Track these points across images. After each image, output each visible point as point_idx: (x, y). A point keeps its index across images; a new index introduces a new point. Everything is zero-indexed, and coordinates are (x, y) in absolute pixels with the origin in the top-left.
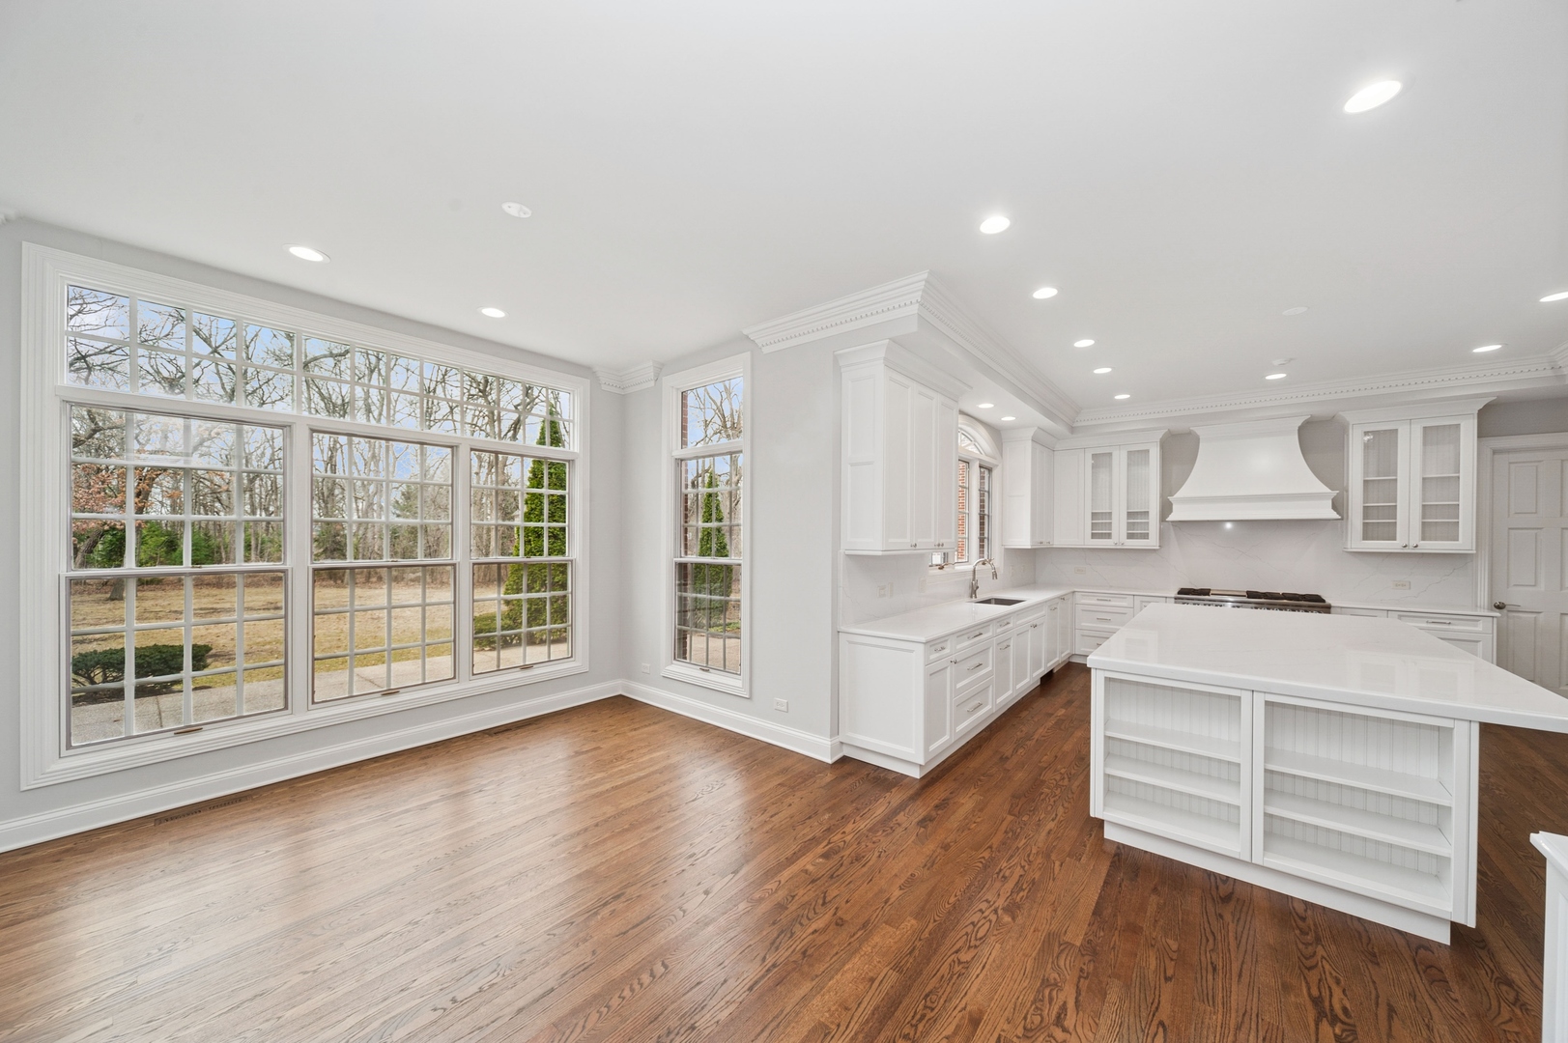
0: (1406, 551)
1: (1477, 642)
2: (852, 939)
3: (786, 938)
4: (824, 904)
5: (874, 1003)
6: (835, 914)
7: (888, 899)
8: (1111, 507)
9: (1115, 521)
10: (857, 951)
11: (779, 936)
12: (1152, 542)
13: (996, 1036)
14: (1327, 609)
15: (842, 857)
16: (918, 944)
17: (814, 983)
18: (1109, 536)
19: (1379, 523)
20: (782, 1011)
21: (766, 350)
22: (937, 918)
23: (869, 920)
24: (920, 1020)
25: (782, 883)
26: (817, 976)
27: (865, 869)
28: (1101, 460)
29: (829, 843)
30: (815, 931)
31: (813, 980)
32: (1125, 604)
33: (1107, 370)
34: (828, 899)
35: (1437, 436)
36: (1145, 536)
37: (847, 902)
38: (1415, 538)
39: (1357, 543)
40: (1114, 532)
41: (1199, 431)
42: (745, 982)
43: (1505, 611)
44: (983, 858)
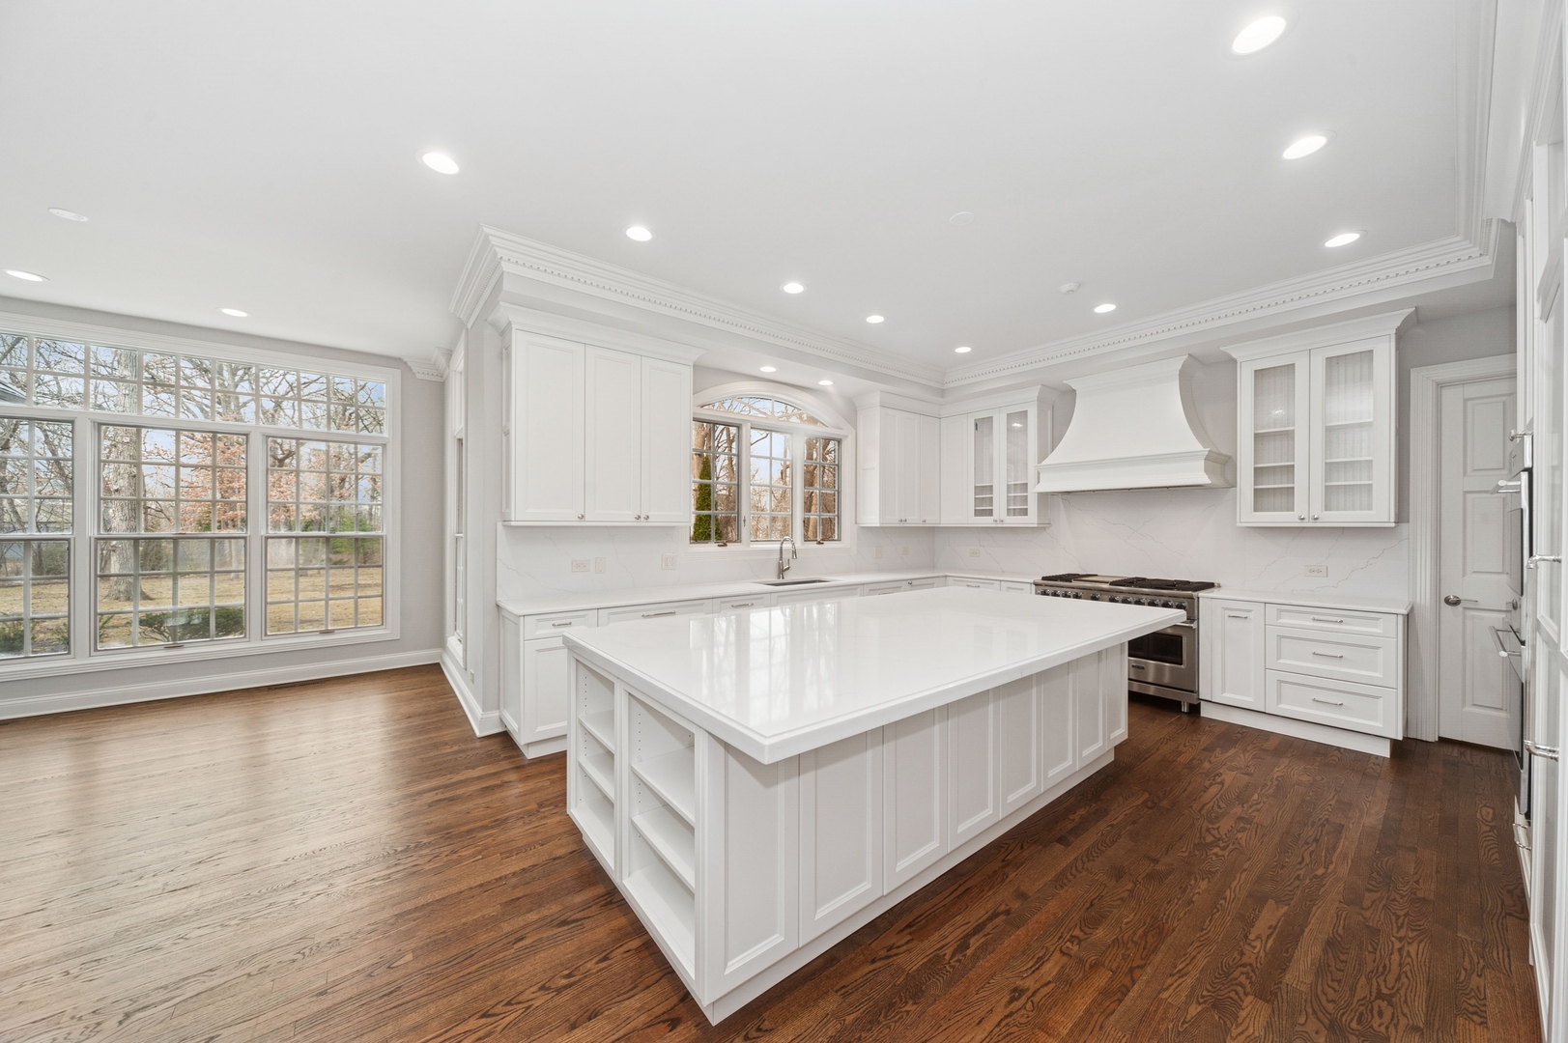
0: (1306, 524)
1: (1378, 648)
8: (991, 480)
9: (995, 495)
12: (1031, 519)
18: (990, 513)
19: (1274, 487)
21: (469, 327)
28: (982, 425)
36: (1025, 512)
38: (1317, 510)
39: (1249, 516)
40: (995, 508)
41: (1073, 384)
43: (1459, 608)
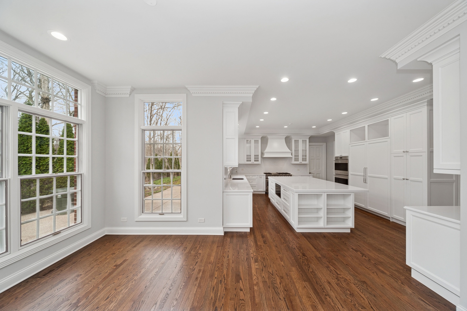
0: (300, 163)
2: (289, 280)
3: (277, 289)
4: (272, 275)
5: (312, 292)
6: (278, 276)
7: (283, 265)
8: (251, 154)
9: (252, 157)
10: (294, 283)
11: (274, 290)
12: (260, 162)
13: (335, 284)
14: (291, 175)
15: (260, 260)
16: (301, 272)
17: (297, 296)
18: (250, 161)
19: (297, 160)
20: (301, 309)
21: (193, 95)
22: (296, 264)
23: (286, 273)
24: (323, 290)
25: (256, 275)
26: (295, 294)
27: (269, 260)
29: (252, 258)
30: (280, 283)
31: (296, 296)
32: (255, 177)
33: (263, 120)
34: (272, 273)
35: (304, 141)
36: (258, 161)
37: (276, 271)
38: (301, 161)
39: (294, 162)
40: (252, 160)
41: (269, 137)
42: (285, 307)
44: (285, 246)
